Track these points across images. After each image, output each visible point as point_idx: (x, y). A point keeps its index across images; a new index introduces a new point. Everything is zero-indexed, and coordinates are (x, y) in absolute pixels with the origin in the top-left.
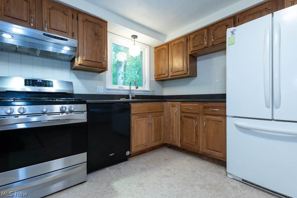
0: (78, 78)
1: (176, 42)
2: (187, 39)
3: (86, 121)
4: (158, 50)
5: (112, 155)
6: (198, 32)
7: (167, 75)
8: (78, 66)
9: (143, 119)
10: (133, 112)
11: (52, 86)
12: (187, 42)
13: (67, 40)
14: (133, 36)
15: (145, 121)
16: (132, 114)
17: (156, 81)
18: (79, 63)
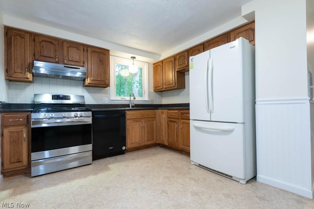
0: (89, 92)
1: (168, 60)
2: (175, 59)
3: (91, 123)
4: (155, 66)
5: (111, 148)
6: (181, 54)
7: (161, 87)
8: (88, 84)
9: (137, 123)
10: (128, 117)
11: (70, 99)
12: (175, 60)
13: (79, 68)
14: (132, 57)
15: (138, 124)
16: (127, 119)
17: (154, 92)
18: (88, 82)
